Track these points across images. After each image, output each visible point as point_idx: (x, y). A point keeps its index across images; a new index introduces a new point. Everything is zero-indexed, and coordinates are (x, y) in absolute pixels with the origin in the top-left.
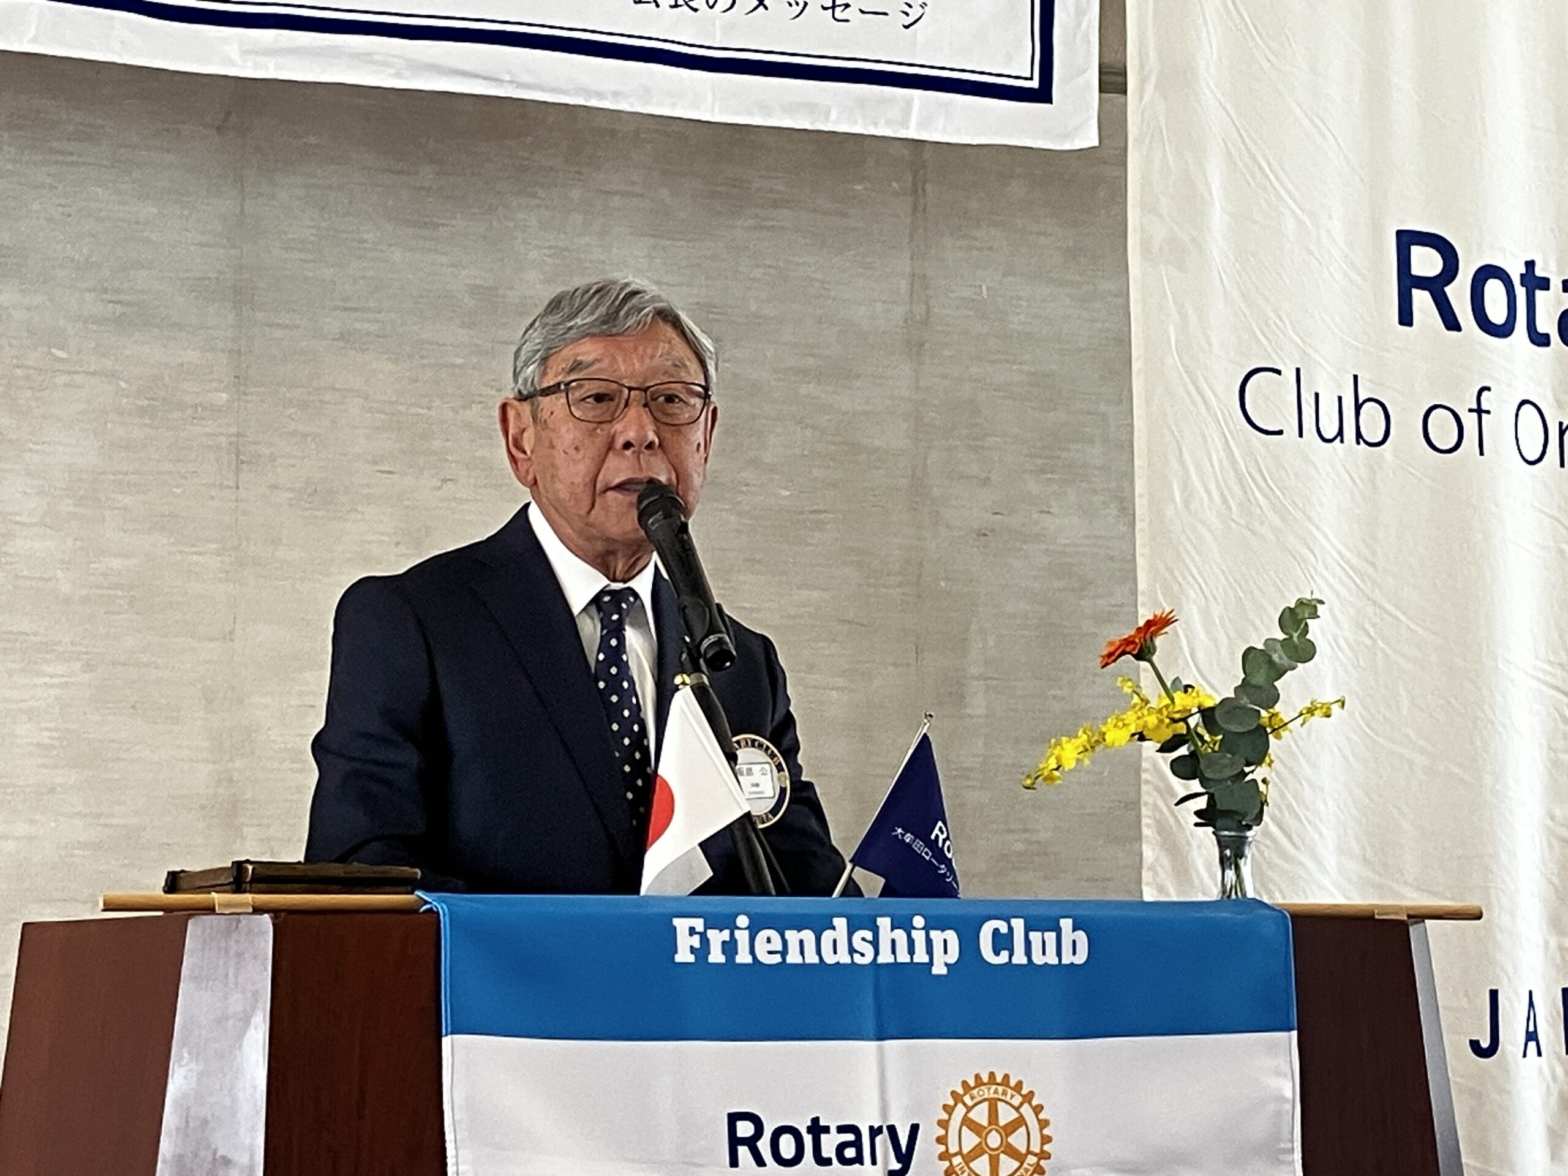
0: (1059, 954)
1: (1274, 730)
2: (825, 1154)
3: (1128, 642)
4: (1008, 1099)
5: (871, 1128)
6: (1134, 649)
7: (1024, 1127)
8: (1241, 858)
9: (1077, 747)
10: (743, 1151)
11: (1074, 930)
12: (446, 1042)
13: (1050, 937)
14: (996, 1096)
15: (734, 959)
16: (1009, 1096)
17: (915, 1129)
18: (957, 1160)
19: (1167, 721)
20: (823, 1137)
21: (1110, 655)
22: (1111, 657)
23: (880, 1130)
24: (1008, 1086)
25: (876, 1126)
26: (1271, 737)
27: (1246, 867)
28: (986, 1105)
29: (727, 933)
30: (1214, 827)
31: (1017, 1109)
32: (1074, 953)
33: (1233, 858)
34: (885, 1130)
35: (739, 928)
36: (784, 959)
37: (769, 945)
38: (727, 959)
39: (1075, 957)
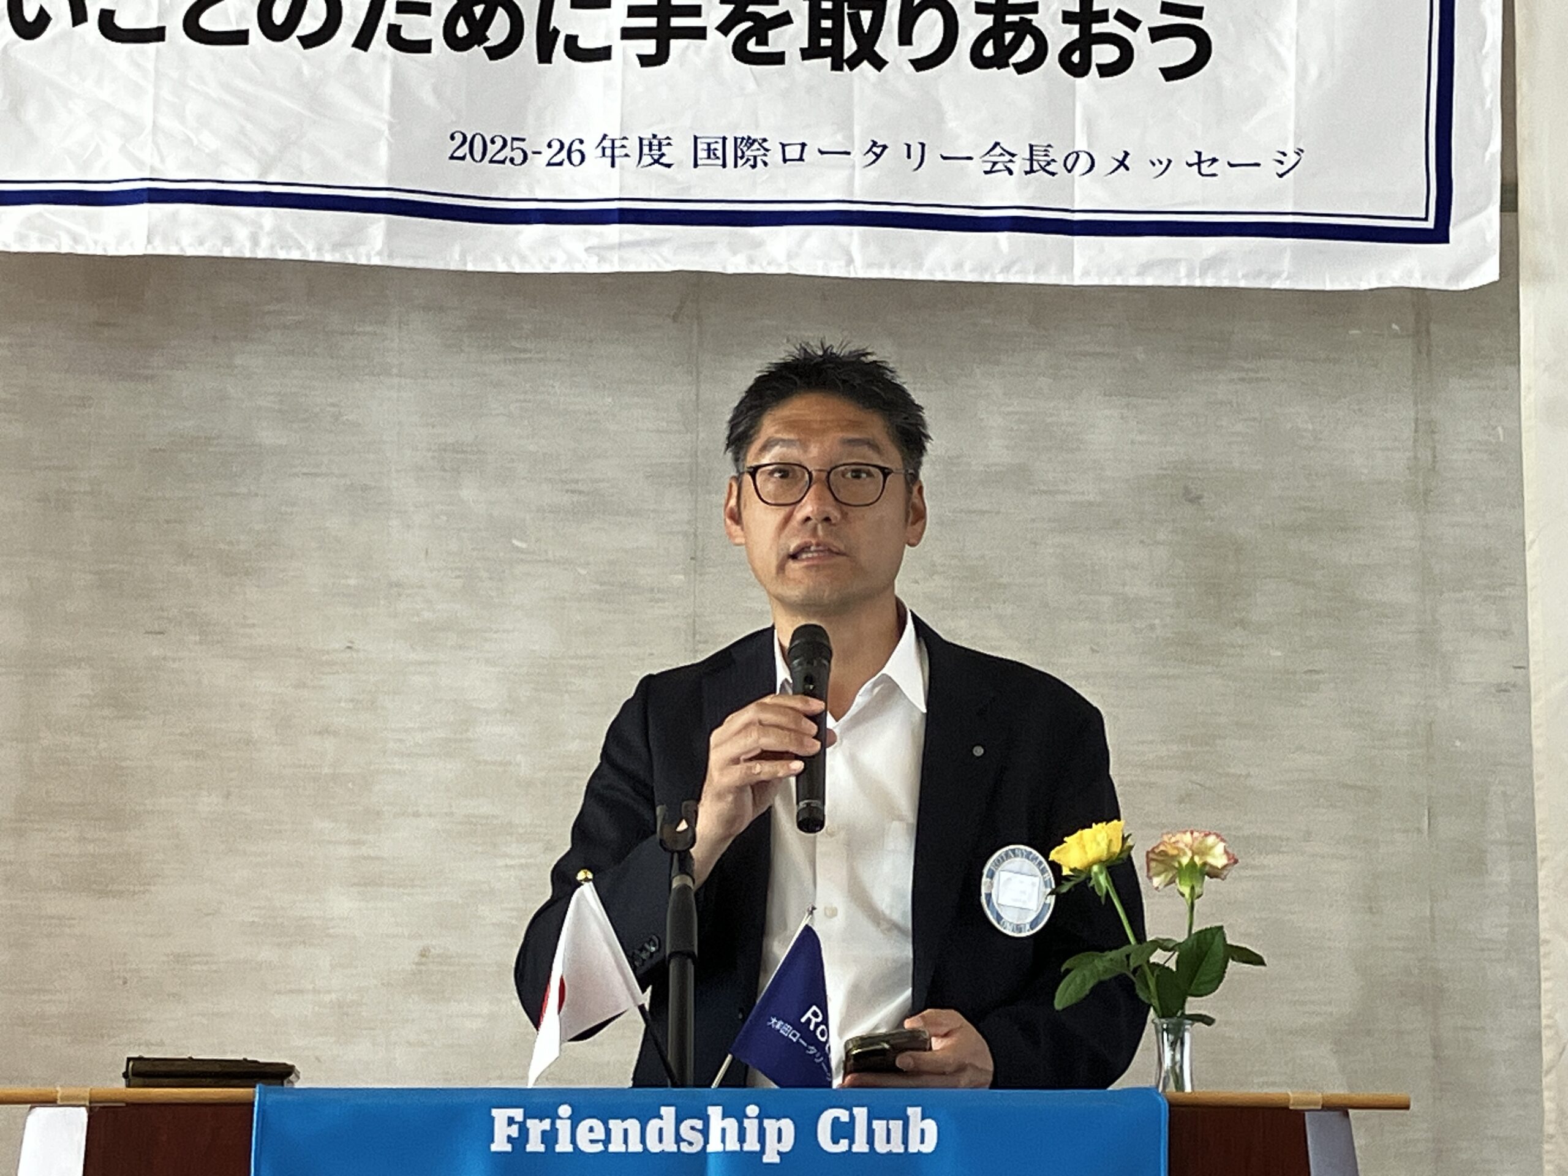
0: (905, 1142)
11: (922, 1119)
15: (554, 1148)
29: (547, 1122)
32: (922, 1142)
35: (560, 1118)
36: (606, 1148)
37: (591, 1134)
38: (546, 1148)
39: (922, 1146)
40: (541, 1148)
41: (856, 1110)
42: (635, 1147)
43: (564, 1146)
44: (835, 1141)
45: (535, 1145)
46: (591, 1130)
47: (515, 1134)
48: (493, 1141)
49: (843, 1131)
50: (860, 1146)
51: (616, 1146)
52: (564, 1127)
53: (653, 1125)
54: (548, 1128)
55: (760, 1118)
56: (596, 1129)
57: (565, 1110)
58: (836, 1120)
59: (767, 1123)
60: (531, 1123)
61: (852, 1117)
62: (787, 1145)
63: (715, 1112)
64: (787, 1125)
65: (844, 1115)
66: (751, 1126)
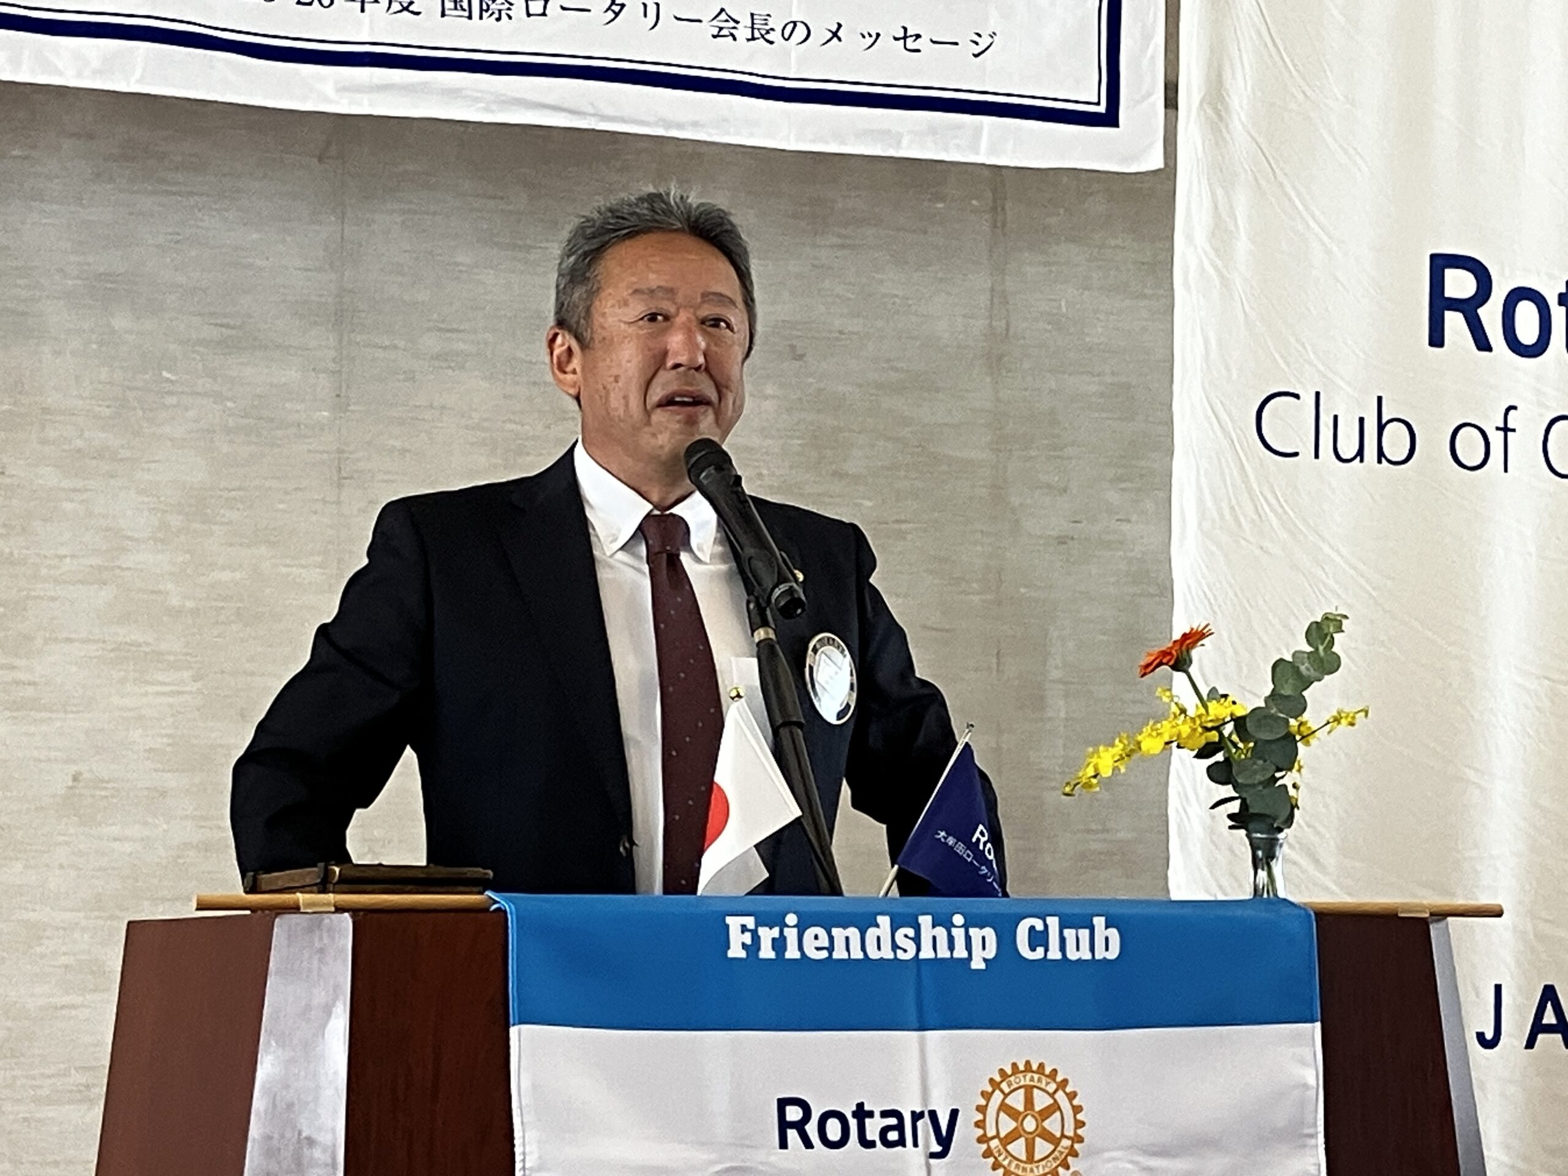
0: (1092, 949)
1: (1303, 738)
2: (869, 1137)
3: (1164, 653)
4: (1043, 1086)
5: (913, 1113)
6: (1169, 661)
7: (1058, 1114)
8: (1272, 860)
9: (1113, 756)
10: (792, 1135)
11: (1107, 927)
12: (514, 1031)
13: (1084, 934)
14: (1032, 1083)
15: (784, 955)
16: (1044, 1082)
17: (954, 1114)
18: (994, 1143)
19: (1200, 730)
20: (868, 1121)
21: (1148, 666)
22: (1148, 669)
23: (921, 1115)
24: (1043, 1074)
25: (918, 1110)
26: (1299, 744)
27: (1277, 867)
28: (1022, 1091)
29: (777, 930)
30: (1247, 830)
31: (1052, 1095)
32: (1107, 949)
33: (1264, 860)
34: (926, 1114)
35: (788, 926)
36: (831, 954)
37: (816, 941)
38: (777, 955)
39: (1107, 953)
40: (772, 955)
41: (1049, 920)
42: (856, 954)
43: (792, 953)
44: (1033, 949)
45: (767, 952)
46: (816, 937)
47: (749, 942)
48: (729, 948)
49: (1038, 939)
50: (1054, 954)
51: (840, 953)
52: (791, 934)
53: (872, 933)
54: (777, 935)
55: (966, 927)
56: (820, 936)
57: (791, 919)
58: (1032, 929)
59: (973, 931)
60: (763, 931)
61: (1046, 926)
62: (991, 952)
63: (925, 921)
64: (989, 933)
65: (1039, 925)
66: (959, 934)
